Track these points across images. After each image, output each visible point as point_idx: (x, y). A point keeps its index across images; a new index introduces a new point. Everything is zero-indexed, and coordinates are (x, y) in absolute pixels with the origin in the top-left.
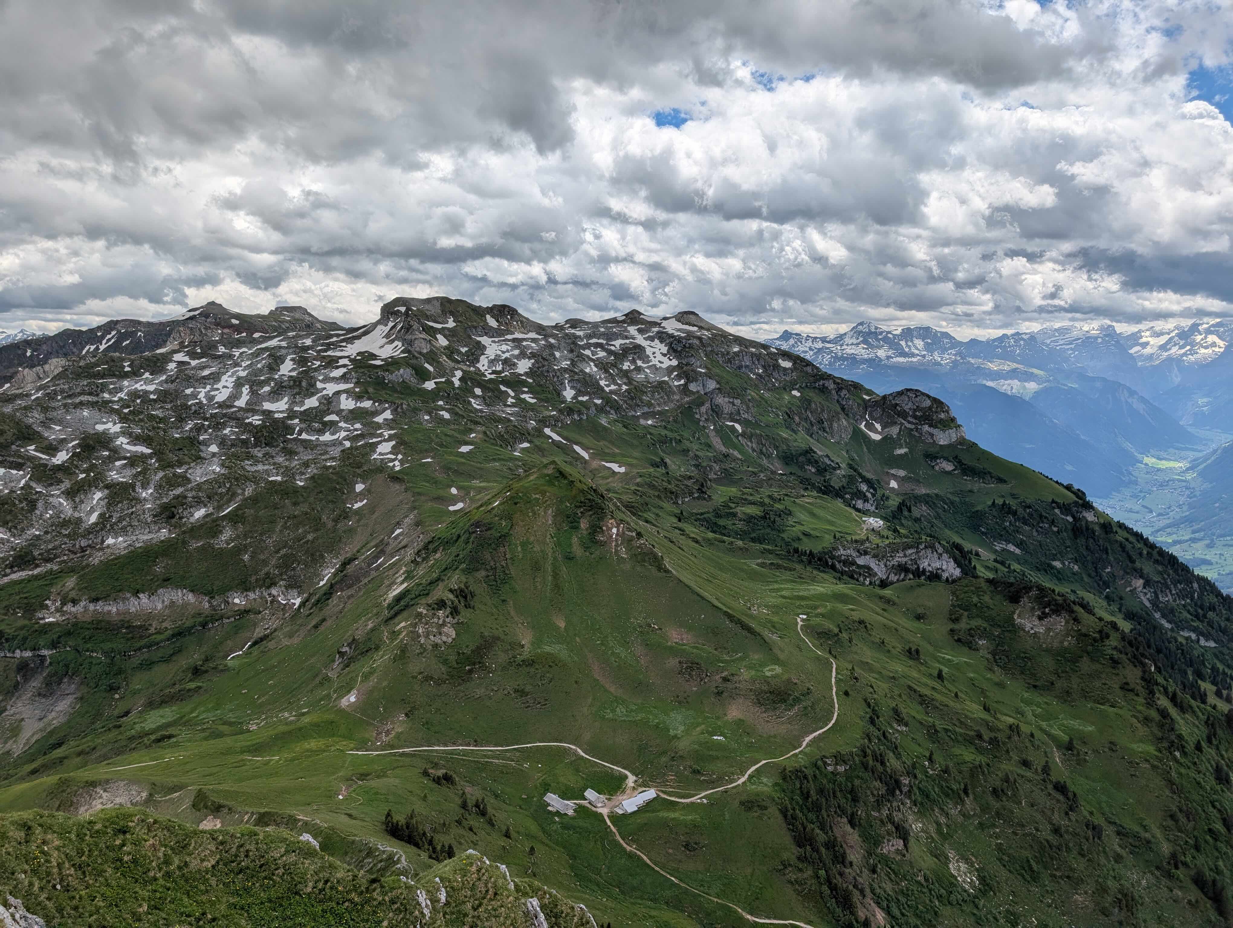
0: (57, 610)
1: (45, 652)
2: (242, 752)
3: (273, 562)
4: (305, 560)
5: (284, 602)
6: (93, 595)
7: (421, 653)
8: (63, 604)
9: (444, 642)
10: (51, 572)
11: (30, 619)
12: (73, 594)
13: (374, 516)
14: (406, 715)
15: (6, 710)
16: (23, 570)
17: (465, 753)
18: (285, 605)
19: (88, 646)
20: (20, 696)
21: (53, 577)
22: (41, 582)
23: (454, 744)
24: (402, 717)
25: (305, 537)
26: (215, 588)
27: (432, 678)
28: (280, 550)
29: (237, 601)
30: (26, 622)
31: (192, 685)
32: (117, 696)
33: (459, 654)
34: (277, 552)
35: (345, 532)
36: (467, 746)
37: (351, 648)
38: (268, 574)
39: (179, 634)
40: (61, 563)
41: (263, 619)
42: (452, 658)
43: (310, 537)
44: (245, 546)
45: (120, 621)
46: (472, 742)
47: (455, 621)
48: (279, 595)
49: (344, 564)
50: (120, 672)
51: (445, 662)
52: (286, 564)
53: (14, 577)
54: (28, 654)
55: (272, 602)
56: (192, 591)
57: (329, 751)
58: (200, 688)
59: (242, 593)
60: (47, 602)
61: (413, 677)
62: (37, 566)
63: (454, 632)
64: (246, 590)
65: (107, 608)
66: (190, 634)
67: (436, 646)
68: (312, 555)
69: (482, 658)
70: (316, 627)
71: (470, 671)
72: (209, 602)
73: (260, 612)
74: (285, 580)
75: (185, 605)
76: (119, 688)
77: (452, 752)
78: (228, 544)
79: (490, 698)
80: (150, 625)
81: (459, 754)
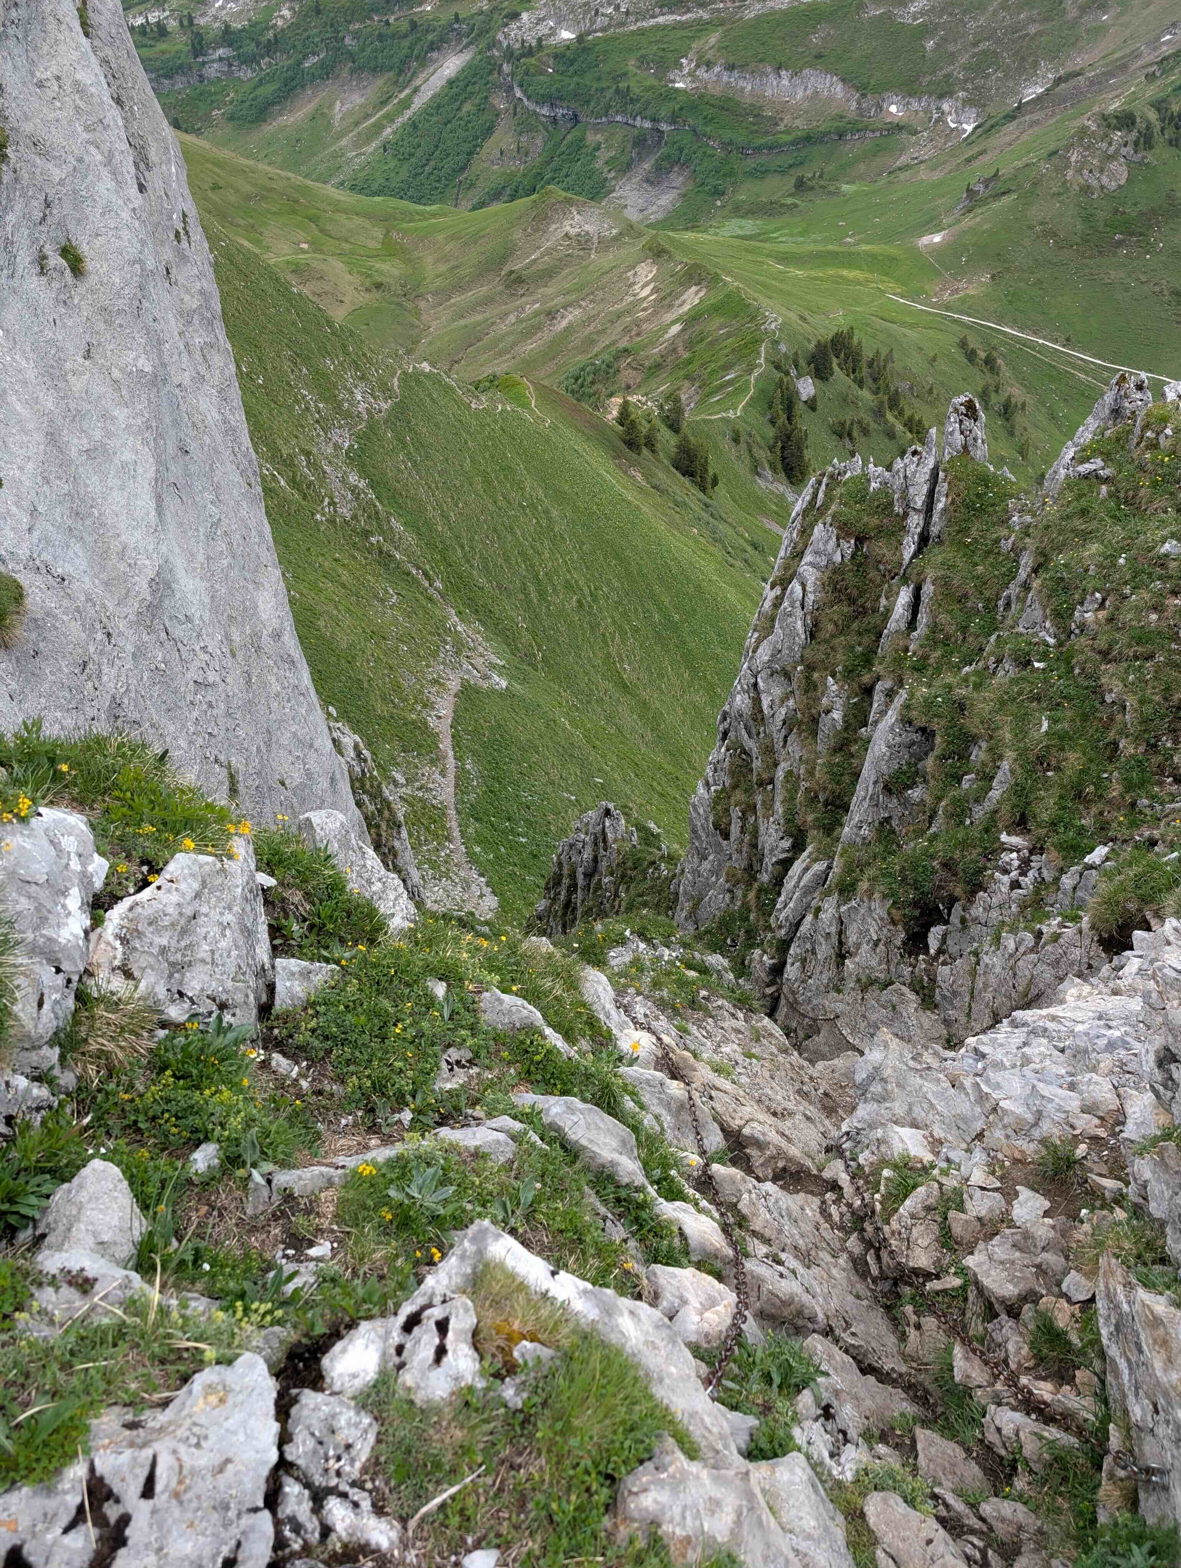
0: (691, 74)
1: (664, 127)
2: (768, 256)
3: (963, 60)
4: (1008, 66)
5: (953, 125)
6: (731, 60)
7: (1059, 194)
8: (698, 66)
9: (1102, 187)
10: (699, 21)
11: (660, 80)
12: (710, 55)
13: (1145, 12)
14: (993, 277)
15: (614, 191)
16: (672, 13)
17: (1043, 349)
18: (952, 130)
19: (708, 129)
20: (630, 178)
21: (701, 28)
22: (685, 33)
23: (1035, 333)
24: (986, 278)
25: (1024, 27)
26: (872, 82)
27: (1055, 235)
28: (980, 41)
29: (893, 109)
30: (656, 83)
31: (789, 201)
32: (719, 203)
33: (1116, 211)
34: (975, 44)
35: (1088, 31)
36: (1051, 341)
37: (987, 187)
38: (948, 76)
39: (808, 139)
40: (714, 11)
41: (917, 143)
42: (1102, 215)
43: (1032, 29)
44: (937, 26)
45: (752, 105)
46: (1062, 339)
47: (1137, 158)
48: (950, 113)
49: (1059, 81)
50: (731, 174)
51: (1088, 219)
52: (977, 69)
53: (661, 20)
54: (648, 125)
55: (937, 121)
56: (843, 80)
57: (866, 286)
58: (796, 205)
59: (904, 97)
60: (683, 60)
61: (1031, 227)
62: (689, 11)
63: (1125, 175)
64: (910, 95)
65: (742, 83)
66: (821, 142)
67: (1086, 190)
68: (1023, 59)
69: (1150, 227)
70: (968, 161)
71: (1120, 243)
72: (859, 103)
73: (916, 133)
74: (967, 90)
75: (831, 98)
76: (723, 194)
77: (1025, 343)
78: (915, 19)
79: (1127, 290)
80: (782, 119)
81: (1034, 349)
